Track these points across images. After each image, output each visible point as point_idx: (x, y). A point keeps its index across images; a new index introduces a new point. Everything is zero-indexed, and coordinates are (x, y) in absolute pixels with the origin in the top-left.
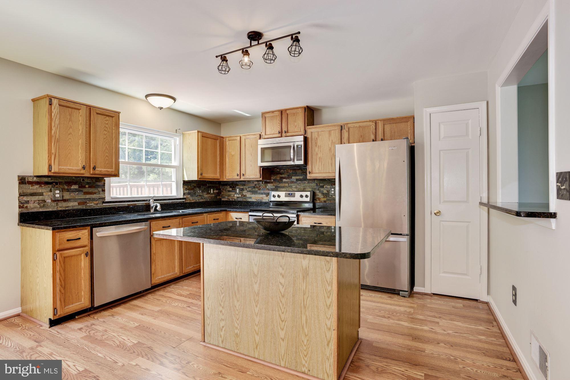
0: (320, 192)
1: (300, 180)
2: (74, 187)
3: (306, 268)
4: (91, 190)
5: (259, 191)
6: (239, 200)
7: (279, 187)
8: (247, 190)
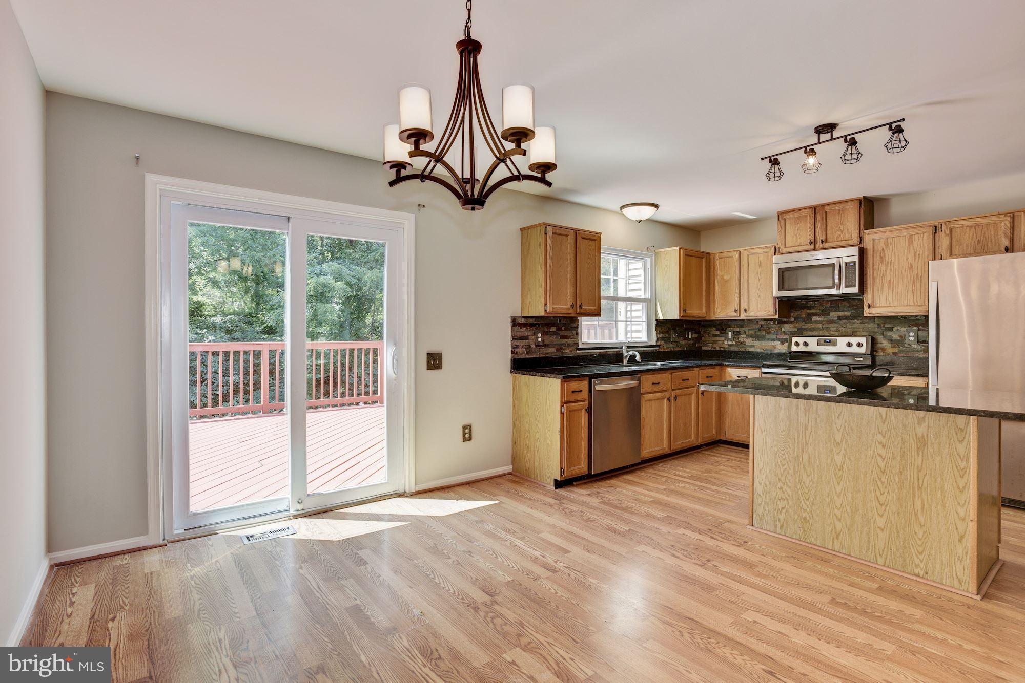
0: (885, 337)
1: (846, 318)
2: (553, 329)
3: (923, 437)
4: (566, 333)
5: (768, 336)
6: (732, 349)
7: (806, 330)
8: (747, 334)
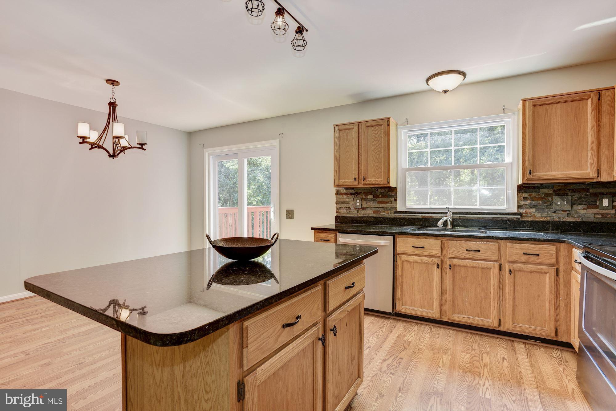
2: (370, 197)
4: (384, 200)
